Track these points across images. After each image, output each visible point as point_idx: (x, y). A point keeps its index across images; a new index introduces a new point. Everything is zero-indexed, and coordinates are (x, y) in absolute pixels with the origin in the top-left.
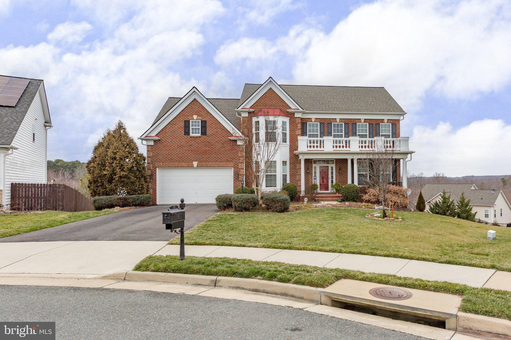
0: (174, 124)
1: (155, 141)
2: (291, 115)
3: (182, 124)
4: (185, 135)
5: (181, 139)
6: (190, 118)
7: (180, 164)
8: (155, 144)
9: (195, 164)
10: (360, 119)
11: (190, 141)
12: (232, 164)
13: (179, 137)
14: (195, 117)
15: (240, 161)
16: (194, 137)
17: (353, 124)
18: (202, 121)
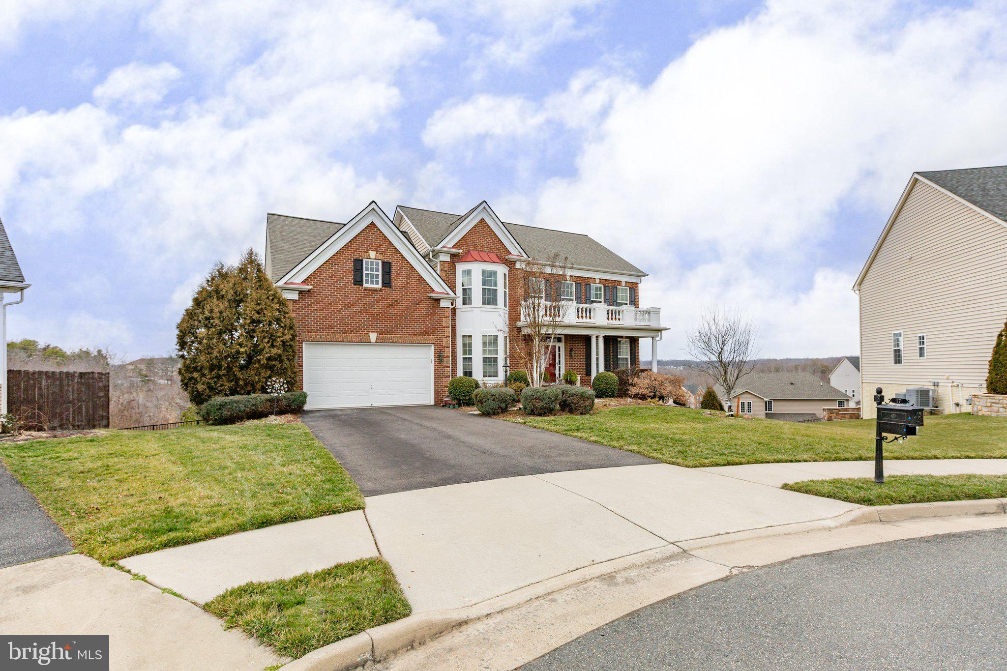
0: (336, 264)
1: (301, 292)
2: (511, 264)
3: (350, 266)
4: (355, 284)
5: (348, 292)
6: (363, 254)
7: (347, 336)
8: (301, 298)
9: (373, 337)
10: (594, 279)
11: (364, 297)
12: (432, 339)
13: (345, 287)
14: (373, 254)
15: (444, 334)
16: (370, 290)
17: (586, 285)
18: (383, 263)
